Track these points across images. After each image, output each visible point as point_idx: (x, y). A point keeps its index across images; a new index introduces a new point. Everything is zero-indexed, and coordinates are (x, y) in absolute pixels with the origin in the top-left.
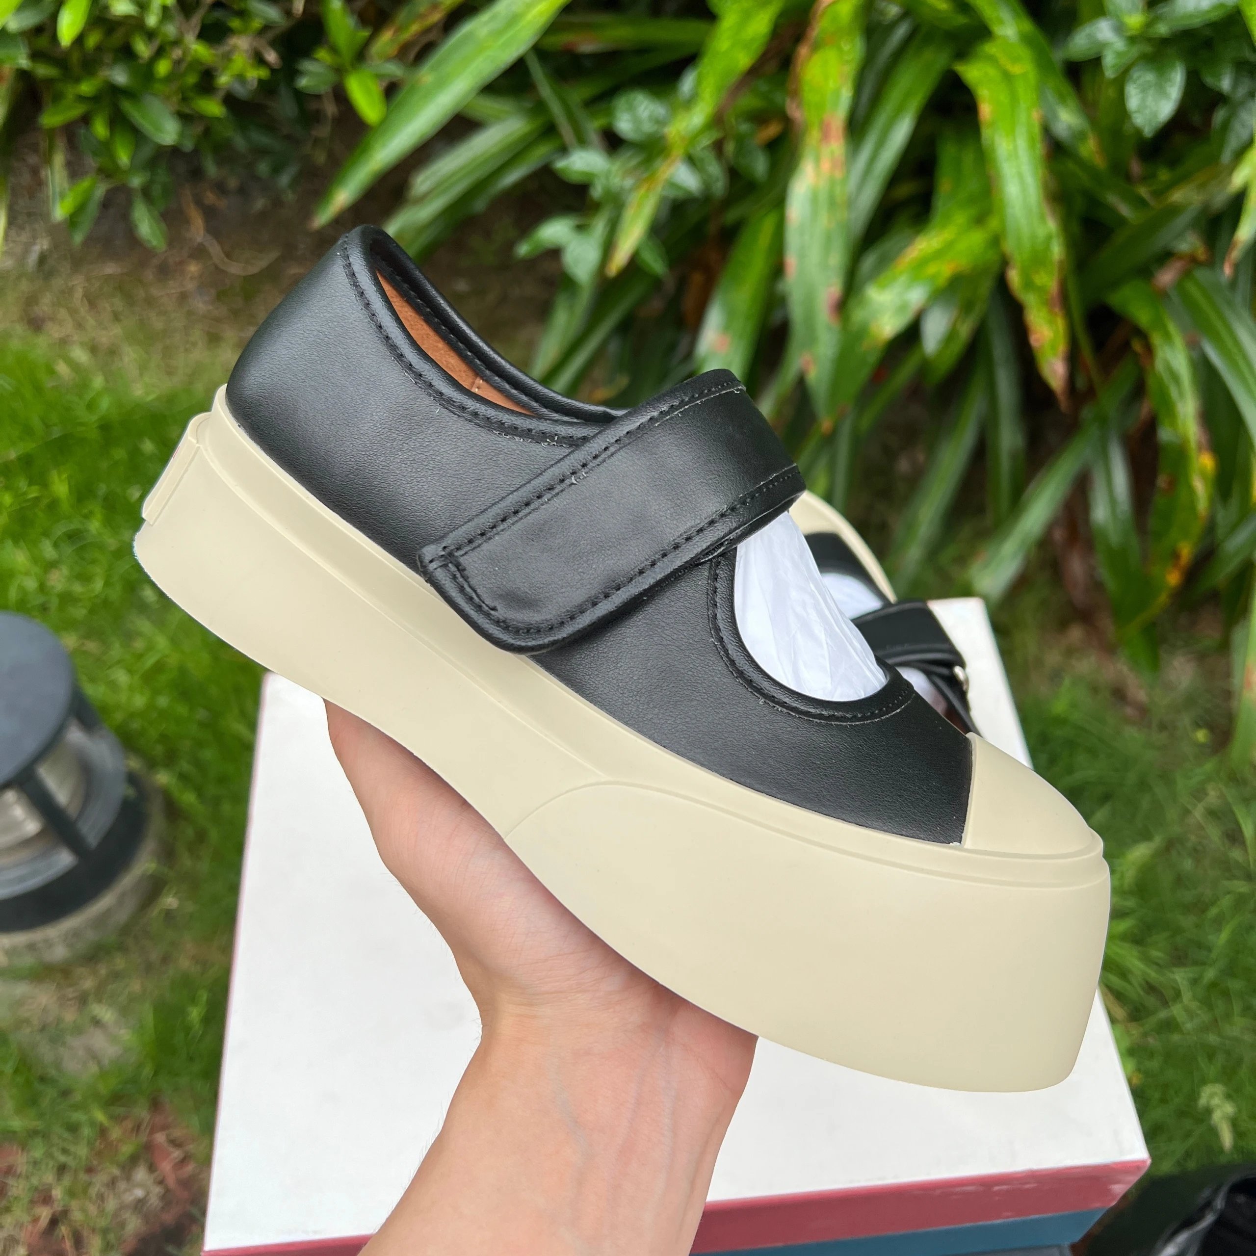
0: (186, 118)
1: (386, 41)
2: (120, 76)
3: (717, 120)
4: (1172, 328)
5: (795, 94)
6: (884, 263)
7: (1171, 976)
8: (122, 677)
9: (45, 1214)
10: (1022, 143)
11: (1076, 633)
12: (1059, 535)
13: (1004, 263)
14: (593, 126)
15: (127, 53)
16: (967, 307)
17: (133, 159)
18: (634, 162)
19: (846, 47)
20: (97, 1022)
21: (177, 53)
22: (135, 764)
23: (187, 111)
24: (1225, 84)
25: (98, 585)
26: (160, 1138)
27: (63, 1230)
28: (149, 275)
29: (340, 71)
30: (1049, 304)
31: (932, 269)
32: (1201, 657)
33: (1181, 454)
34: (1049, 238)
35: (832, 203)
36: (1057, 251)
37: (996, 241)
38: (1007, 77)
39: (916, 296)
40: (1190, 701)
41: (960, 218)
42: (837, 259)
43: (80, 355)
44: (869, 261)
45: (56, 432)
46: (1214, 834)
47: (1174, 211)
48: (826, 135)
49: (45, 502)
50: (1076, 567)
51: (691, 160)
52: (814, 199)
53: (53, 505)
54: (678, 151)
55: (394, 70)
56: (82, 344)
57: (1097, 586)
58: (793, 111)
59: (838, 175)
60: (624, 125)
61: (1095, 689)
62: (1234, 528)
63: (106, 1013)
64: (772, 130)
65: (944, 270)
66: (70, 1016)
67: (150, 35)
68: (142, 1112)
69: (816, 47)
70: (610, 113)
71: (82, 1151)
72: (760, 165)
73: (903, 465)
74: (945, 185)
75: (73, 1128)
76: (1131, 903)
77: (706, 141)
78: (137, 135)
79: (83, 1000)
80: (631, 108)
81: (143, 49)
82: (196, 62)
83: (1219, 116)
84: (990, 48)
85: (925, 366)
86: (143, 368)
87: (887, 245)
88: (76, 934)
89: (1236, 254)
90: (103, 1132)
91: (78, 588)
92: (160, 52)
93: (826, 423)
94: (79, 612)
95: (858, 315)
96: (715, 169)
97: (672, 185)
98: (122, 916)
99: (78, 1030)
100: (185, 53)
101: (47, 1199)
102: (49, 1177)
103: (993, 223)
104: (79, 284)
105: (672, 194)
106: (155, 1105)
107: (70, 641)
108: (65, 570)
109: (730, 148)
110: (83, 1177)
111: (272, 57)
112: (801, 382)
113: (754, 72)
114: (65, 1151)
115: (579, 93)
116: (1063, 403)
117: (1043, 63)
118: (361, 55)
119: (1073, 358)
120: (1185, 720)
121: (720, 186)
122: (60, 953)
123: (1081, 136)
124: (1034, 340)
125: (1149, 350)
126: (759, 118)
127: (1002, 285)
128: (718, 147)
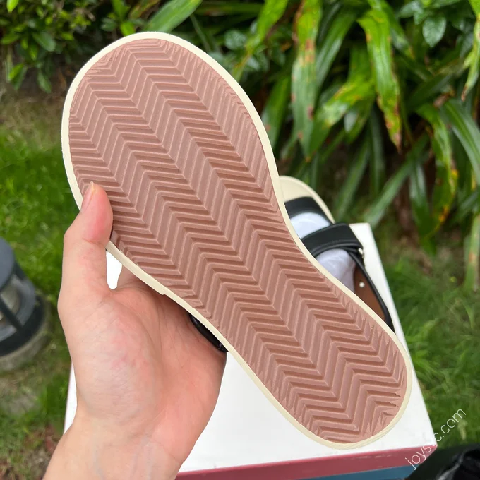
0: (58, 41)
1: (136, 11)
2: (32, 24)
3: (265, 41)
4: (441, 122)
5: (295, 31)
6: (330, 97)
7: (442, 372)
8: (34, 259)
9: (4, 468)
10: (383, 49)
11: (404, 240)
12: (398, 203)
13: (376, 96)
14: (217, 44)
15: (34, 15)
16: (362, 114)
17: (38, 57)
18: (233, 58)
19: (315, 13)
20: (25, 394)
21: (54, 15)
22: (39, 292)
23: (58, 38)
24: (461, 26)
25: (25, 223)
26: (49, 438)
27: (11, 475)
28: (45, 103)
29: (118, 23)
30: (394, 112)
31: (348, 98)
32: (453, 249)
33: (444, 170)
34: (393, 86)
35: (310, 73)
36: (397, 91)
37: (373, 87)
38: (377, 24)
39: (342, 109)
40: (448, 266)
41: (359, 78)
42: (312, 95)
43: (18, 133)
44: (324, 96)
45: (8, 164)
46: (458, 317)
47: (441, 77)
48: (307, 47)
49: (4, 191)
50: (404, 214)
51: (255, 57)
52: (303, 72)
53: (7, 193)
54: (250, 53)
55: (140, 22)
56: (19, 130)
57: (412, 222)
58: (294, 37)
59: (312, 62)
60: (229, 43)
61: (411, 262)
62: (465, 199)
63: (28, 390)
64: (287, 46)
65: (353, 99)
66: (14, 391)
67: (44, 8)
68: (42, 428)
69: (303, 13)
70: (223, 39)
71: (19, 444)
72: (282, 59)
73: (338, 176)
74: (353, 66)
75: (15, 435)
76: (426, 344)
77: (261, 49)
78: (39, 47)
79: (19, 385)
80: (232, 37)
81: (41, 13)
82: (62, 19)
83: (459, 39)
84: (371, 13)
85: (346, 137)
86: (42, 139)
87: (331, 90)
88: (16, 359)
89: (466, 92)
90: (27, 436)
91: (17, 224)
92: (48, 15)
93: (308, 158)
94: (18, 234)
95: (320, 116)
96: (264, 61)
97: (248, 66)
98: (34, 352)
99: (17, 397)
100: (57, 16)
101: (5, 463)
102: (6, 454)
103: (372, 81)
104: (17, 106)
105: (248, 70)
106: (47, 426)
107: (14, 245)
108: (12, 217)
109: (270, 52)
110: (19, 454)
111: (92, 17)
112: (298, 144)
113: (279, 23)
114: (12, 444)
115: (212, 31)
116: (399, 151)
117: (391, 19)
118: (127, 16)
119: (403, 133)
120: (446, 274)
121: (266, 67)
122: (9, 367)
123: (405, 48)
124: (388, 126)
125: (432, 131)
126: (282, 41)
127: (375, 105)
128: (266, 52)
